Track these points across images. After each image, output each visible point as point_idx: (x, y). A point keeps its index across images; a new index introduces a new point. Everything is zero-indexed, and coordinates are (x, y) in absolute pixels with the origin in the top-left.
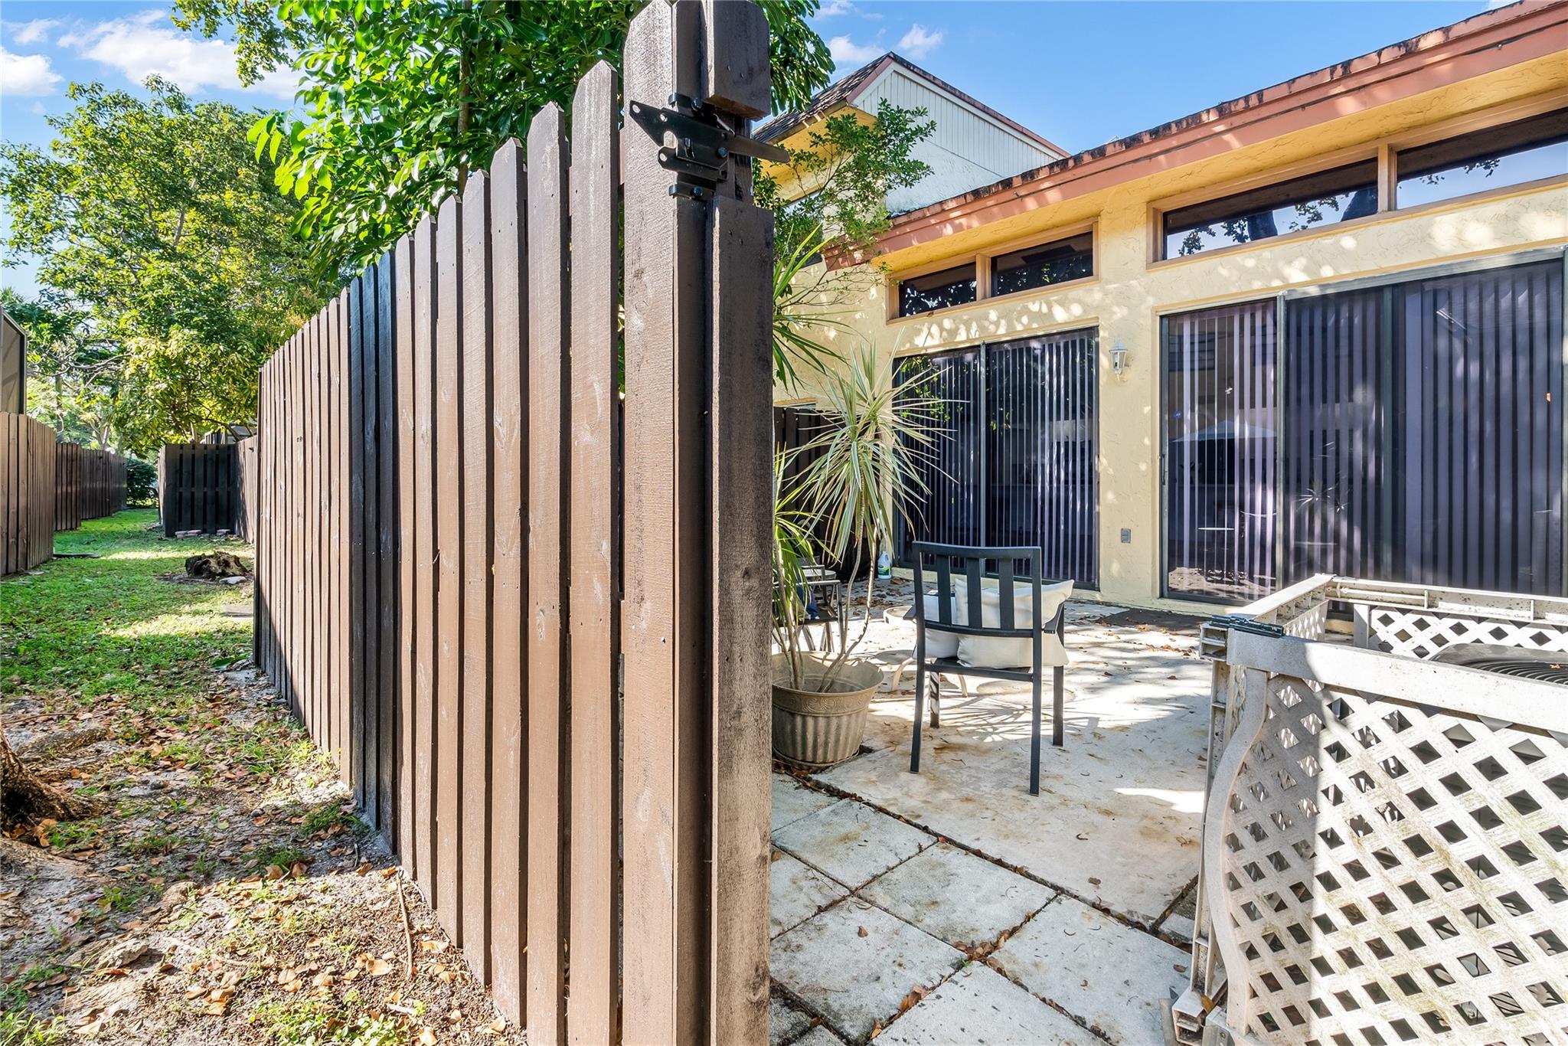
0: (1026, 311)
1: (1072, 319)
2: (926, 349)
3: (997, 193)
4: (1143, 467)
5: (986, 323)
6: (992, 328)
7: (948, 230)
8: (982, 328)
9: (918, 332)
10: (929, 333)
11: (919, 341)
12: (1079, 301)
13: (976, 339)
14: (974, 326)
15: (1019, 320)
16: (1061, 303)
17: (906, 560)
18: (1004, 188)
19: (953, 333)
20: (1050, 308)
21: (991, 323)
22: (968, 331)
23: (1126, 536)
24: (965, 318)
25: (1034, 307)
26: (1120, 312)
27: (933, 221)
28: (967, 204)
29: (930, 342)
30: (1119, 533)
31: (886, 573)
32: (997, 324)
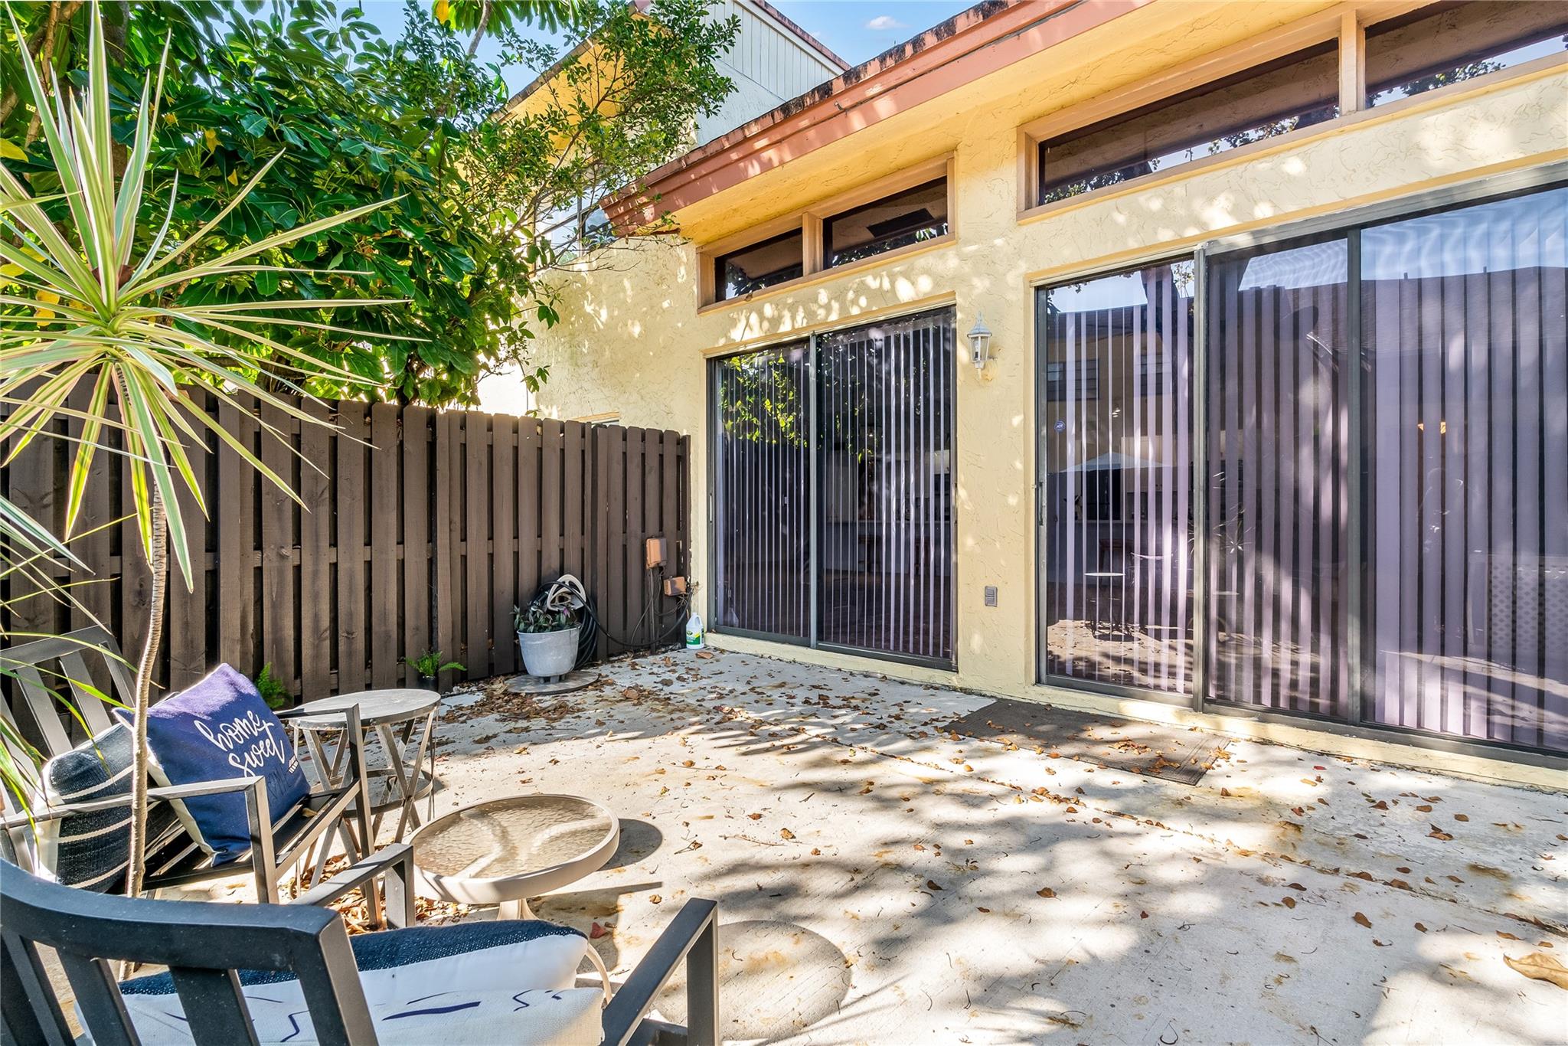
0: (863, 289)
1: (921, 296)
2: (746, 344)
3: (813, 106)
4: (1013, 501)
5: (814, 307)
6: (822, 312)
7: (754, 169)
8: (810, 315)
9: (734, 323)
10: (747, 324)
11: (736, 335)
12: (927, 272)
13: (803, 329)
14: (801, 314)
15: (855, 302)
16: (906, 275)
17: (725, 624)
18: (821, 98)
19: (776, 321)
20: (893, 283)
21: (821, 307)
22: (793, 318)
23: (991, 597)
24: (790, 301)
25: (872, 283)
26: (980, 284)
27: (734, 156)
28: (775, 126)
29: (749, 336)
30: (983, 594)
31: (697, 641)
32: (828, 308)
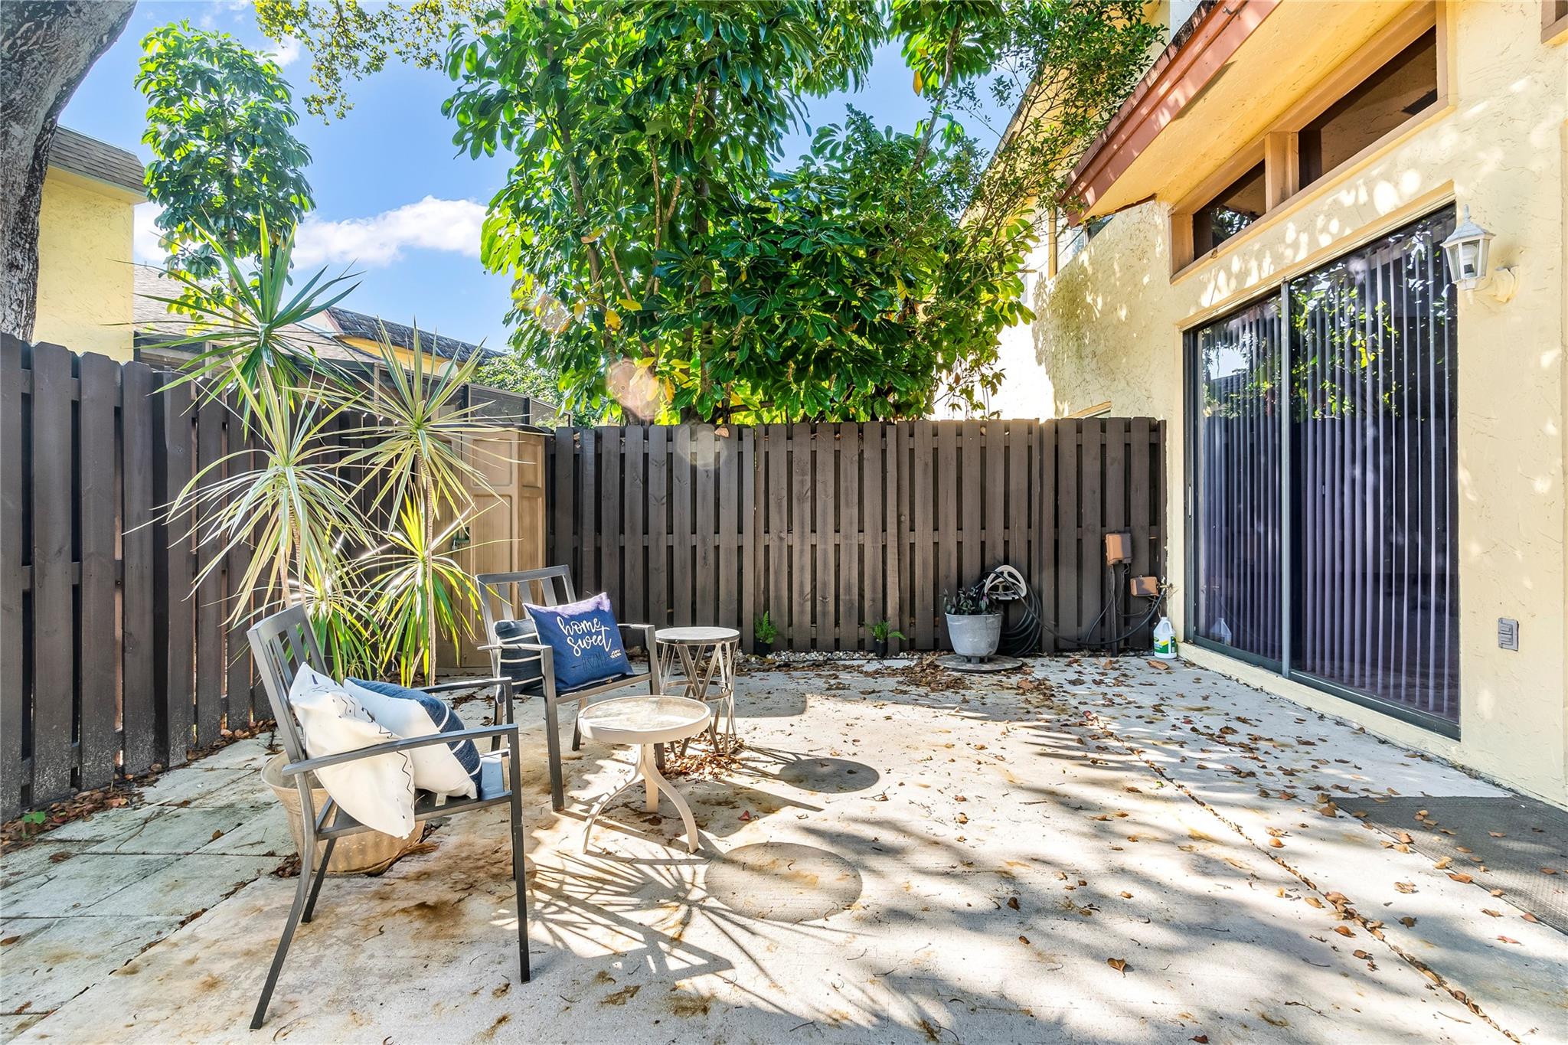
0: (1337, 209)
1: (1406, 200)
2: (1217, 308)
3: (1203, 23)
4: (1542, 486)
5: (1281, 249)
6: (1289, 253)
7: (1164, 117)
8: (1277, 258)
9: (1203, 286)
10: (1216, 287)
11: (1206, 301)
12: (1413, 164)
13: (1271, 277)
14: (1267, 261)
15: (1325, 229)
16: (1387, 177)
17: (1207, 636)
18: (1207, 12)
19: (1243, 275)
20: (1370, 194)
21: (1288, 246)
22: (1260, 267)
23: (1509, 634)
24: (1257, 247)
25: (1346, 198)
26: (1491, 160)
27: (1144, 111)
28: (1172, 63)
29: (1218, 298)
30: (1495, 628)
31: (1165, 649)
32: (1295, 245)
